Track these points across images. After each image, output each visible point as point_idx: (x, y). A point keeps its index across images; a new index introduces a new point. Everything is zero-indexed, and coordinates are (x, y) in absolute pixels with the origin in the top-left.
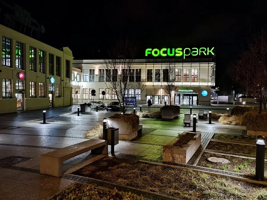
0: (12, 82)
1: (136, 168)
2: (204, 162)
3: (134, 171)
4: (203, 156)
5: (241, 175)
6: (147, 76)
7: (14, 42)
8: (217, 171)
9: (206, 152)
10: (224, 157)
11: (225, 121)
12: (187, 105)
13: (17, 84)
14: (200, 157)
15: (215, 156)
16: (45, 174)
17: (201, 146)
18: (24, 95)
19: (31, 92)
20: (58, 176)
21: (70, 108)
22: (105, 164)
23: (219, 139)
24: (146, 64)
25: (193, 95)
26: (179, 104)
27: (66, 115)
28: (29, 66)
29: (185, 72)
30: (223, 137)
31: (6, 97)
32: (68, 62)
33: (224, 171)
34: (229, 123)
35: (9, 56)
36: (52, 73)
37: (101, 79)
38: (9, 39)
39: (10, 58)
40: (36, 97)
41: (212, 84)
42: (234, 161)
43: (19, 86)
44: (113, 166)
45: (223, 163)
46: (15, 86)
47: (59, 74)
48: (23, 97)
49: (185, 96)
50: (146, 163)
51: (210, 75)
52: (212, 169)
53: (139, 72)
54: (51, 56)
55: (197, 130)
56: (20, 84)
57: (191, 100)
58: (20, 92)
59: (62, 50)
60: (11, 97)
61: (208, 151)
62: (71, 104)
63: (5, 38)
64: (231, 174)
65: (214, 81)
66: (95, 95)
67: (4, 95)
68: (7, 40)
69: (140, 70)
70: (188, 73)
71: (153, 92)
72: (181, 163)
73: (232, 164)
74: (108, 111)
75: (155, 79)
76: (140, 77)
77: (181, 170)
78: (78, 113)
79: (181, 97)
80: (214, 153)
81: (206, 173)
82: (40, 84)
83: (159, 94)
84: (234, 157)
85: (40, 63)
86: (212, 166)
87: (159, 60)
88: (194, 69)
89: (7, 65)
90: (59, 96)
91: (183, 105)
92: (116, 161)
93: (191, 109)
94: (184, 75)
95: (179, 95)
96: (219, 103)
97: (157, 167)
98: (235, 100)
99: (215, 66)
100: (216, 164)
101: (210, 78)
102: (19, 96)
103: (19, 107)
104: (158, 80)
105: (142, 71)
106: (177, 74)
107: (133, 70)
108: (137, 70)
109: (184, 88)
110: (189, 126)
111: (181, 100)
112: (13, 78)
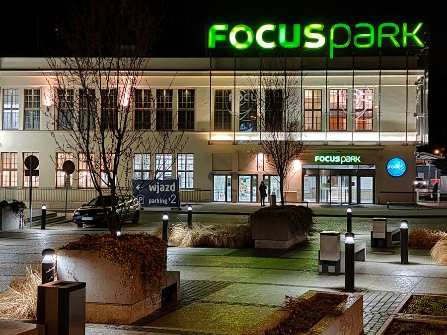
6: (215, 112)
12: (341, 206)
24: (211, 75)
25: (360, 174)
26: (318, 201)
29: (333, 100)
37: (62, 121)
41: (419, 140)
49: (336, 175)
51: (413, 108)
53: (188, 99)
57: (354, 188)
65: (425, 126)
66: (37, 173)
69: (192, 92)
70: (343, 103)
71: (233, 163)
75: (241, 122)
76: (192, 114)
79: (324, 180)
83: (254, 171)
88: (362, 91)
91: (329, 205)
94: (331, 110)
95: (316, 173)
96: (442, 199)
99: (427, 79)
101: (413, 120)
104: (249, 123)
105: (197, 96)
106: (311, 107)
107: (170, 92)
108: (181, 92)
109: (330, 151)
110: (337, 273)
111: (321, 188)
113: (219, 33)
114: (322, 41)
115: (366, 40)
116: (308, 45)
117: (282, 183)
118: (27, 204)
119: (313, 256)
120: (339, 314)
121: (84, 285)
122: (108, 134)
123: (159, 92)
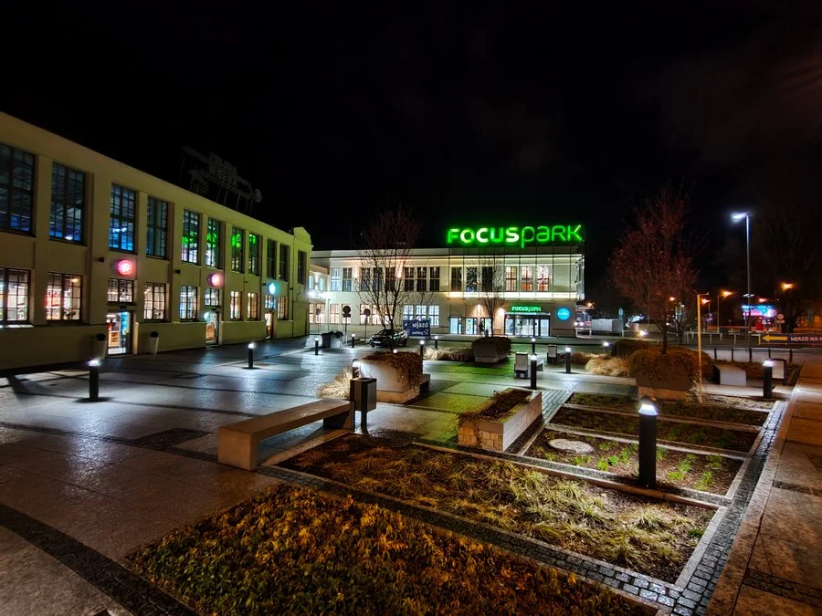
0: (199, 293)
1: (403, 457)
2: (541, 449)
3: (397, 463)
4: (541, 437)
5: (609, 477)
6: (452, 280)
7: (205, 218)
8: (563, 468)
9: (549, 428)
10: (583, 439)
11: (599, 369)
12: (529, 337)
13: (207, 296)
14: (534, 438)
15: (565, 436)
16: (228, 465)
17: (541, 416)
18: (220, 315)
19: (232, 310)
20: (248, 469)
21: (303, 340)
22: (345, 447)
23: (579, 403)
24: (449, 258)
25: (540, 318)
26: (514, 334)
27: (294, 353)
28: (232, 263)
29: (524, 273)
30: (588, 399)
31: (187, 320)
32: (302, 255)
33: (578, 467)
34: (605, 372)
35: (195, 245)
36: (272, 275)
37: (364, 286)
38: (195, 214)
39: (197, 248)
40: (241, 319)
41: (578, 297)
42: (601, 447)
43: (211, 300)
44: (358, 452)
45: (578, 451)
46: (203, 300)
47: (285, 277)
48: (218, 319)
49: (525, 319)
50: (424, 449)
51: (574, 278)
52: (554, 463)
53: (436, 273)
54: (272, 244)
55: (538, 385)
56: (213, 296)
57: (537, 326)
58: (214, 309)
59: (292, 234)
60: (195, 320)
61: (553, 427)
62: (306, 334)
63: (190, 213)
64: (589, 473)
65: (582, 289)
66: (349, 316)
67: (184, 316)
68: (192, 216)
69: (438, 268)
70: (530, 275)
71: (463, 311)
72: (493, 450)
73: (597, 452)
74: (373, 346)
75: (467, 286)
76: (438, 282)
77: (489, 464)
78: (316, 349)
79: (518, 321)
80: (564, 431)
81: (539, 471)
82: (249, 295)
83: (475, 316)
84: (604, 440)
85: (251, 257)
86: (554, 456)
87: (474, 250)
88: (540, 268)
89: (191, 260)
90: (284, 319)
91: (521, 337)
92: (366, 443)
93: (534, 344)
94: (522, 279)
95: (513, 317)
96: (592, 334)
97: (445, 456)
98: (625, 328)
99: (584, 260)
100: (564, 452)
101: (574, 285)
102: (209, 317)
103: (210, 339)
104: (472, 287)
105: (441, 271)
106: (510, 277)
107: (425, 269)
108: (432, 268)
109: (522, 304)
110: (525, 378)
111: (516, 326)
112: (201, 285)
113: (454, 233)
114: (517, 237)
115: (544, 237)
116: (509, 240)
117: (492, 323)
118: (344, 333)
119: (511, 368)
120: (527, 403)
121: (375, 380)
122: (390, 293)
123: (419, 269)
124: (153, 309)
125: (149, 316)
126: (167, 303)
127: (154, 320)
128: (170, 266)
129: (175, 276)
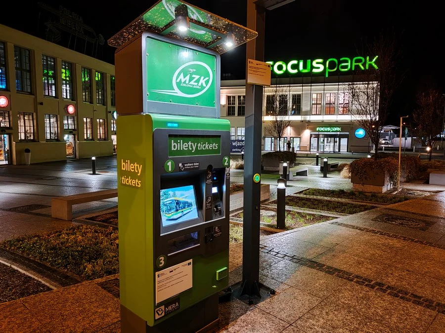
0: (59, 119)
6: (267, 106)
13: (65, 122)
18: (76, 137)
19: (85, 132)
25: (341, 137)
26: (318, 151)
28: (82, 95)
29: (327, 100)
31: (51, 140)
35: (53, 82)
39: (55, 84)
40: (92, 139)
43: (68, 125)
46: (62, 124)
48: (75, 140)
49: (327, 137)
56: (69, 122)
57: (337, 144)
58: (70, 132)
60: (57, 140)
65: (377, 112)
67: (48, 137)
70: (333, 100)
75: (279, 111)
79: (321, 140)
82: (98, 120)
83: (286, 135)
85: (98, 90)
87: (285, 79)
89: (50, 94)
91: (324, 153)
94: (326, 104)
95: (318, 136)
99: (379, 87)
102: (68, 138)
103: (70, 154)
106: (316, 103)
107: (244, 97)
109: (326, 125)
111: (320, 144)
112: (60, 113)
114: (322, 68)
116: (314, 71)
124: (25, 132)
125: (23, 138)
126: (35, 128)
127: (26, 140)
128: (35, 99)
129: (39, 107)
